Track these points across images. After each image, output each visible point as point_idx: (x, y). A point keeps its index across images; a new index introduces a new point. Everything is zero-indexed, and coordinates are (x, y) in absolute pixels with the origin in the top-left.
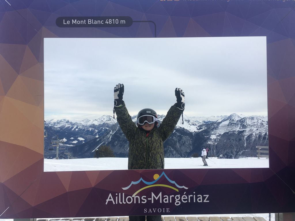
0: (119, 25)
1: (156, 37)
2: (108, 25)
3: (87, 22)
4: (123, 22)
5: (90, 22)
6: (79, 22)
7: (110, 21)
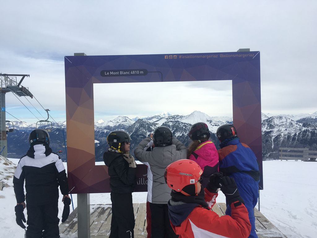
0: (140, 74)
1: (162, 82)
2: (133, 75)
3: (119, 73)
4: (142, 72)
5: (121, 73)
6: (115, 73)
7: (134, 72)
